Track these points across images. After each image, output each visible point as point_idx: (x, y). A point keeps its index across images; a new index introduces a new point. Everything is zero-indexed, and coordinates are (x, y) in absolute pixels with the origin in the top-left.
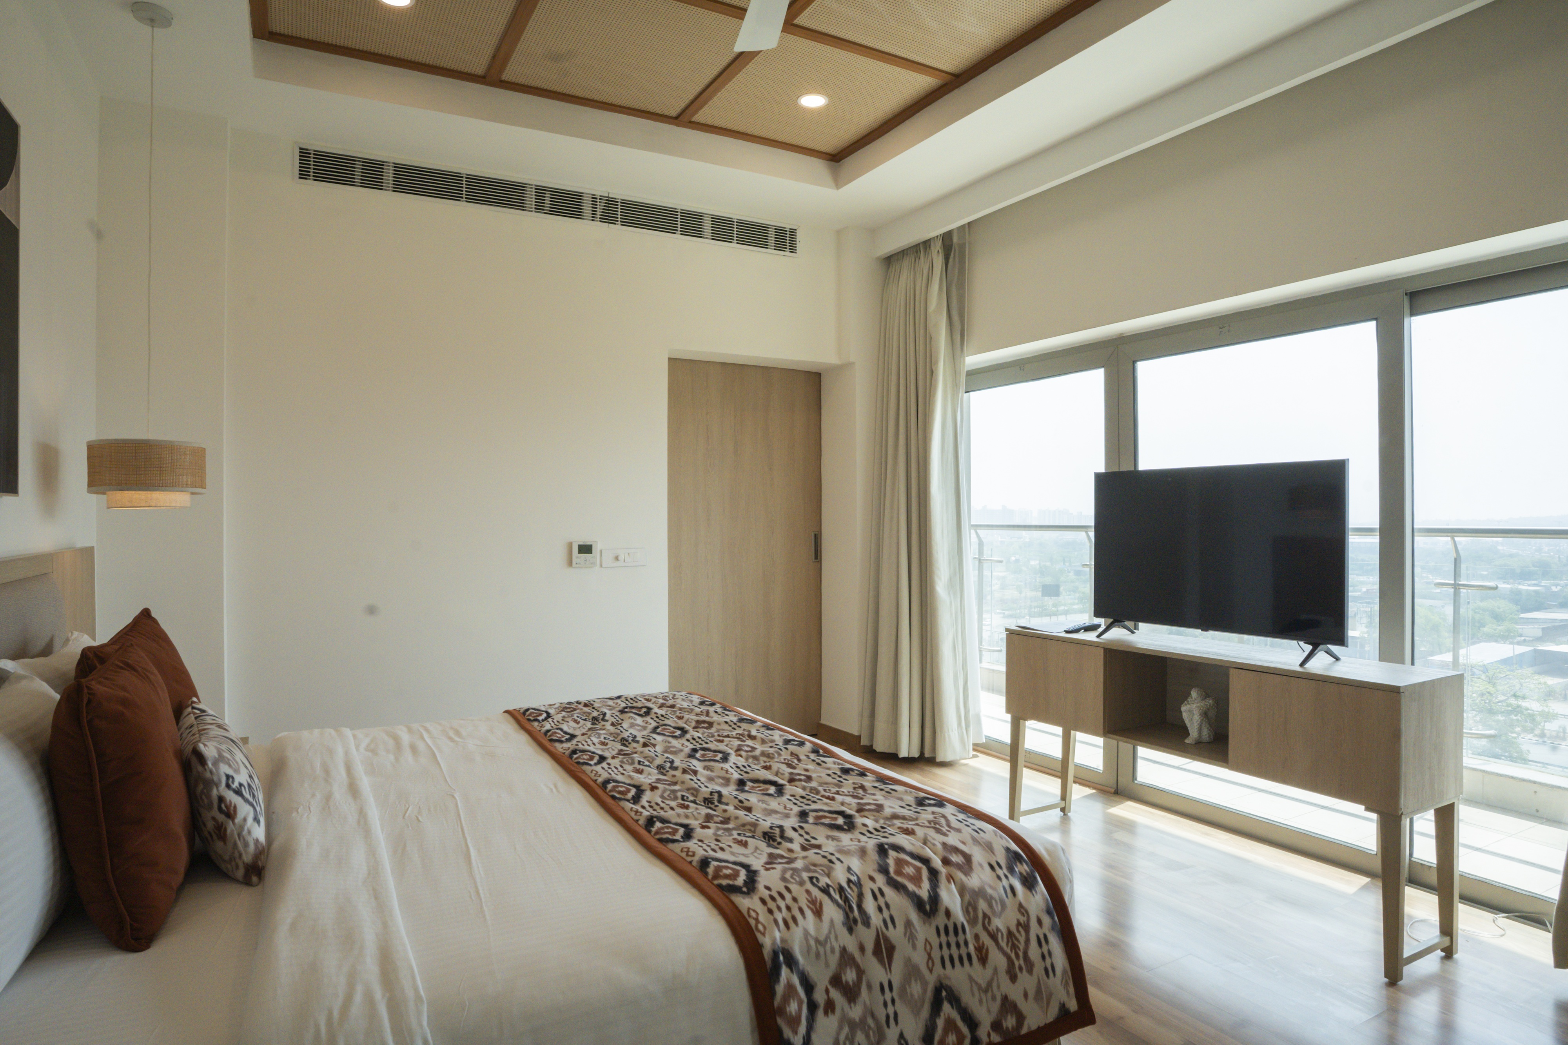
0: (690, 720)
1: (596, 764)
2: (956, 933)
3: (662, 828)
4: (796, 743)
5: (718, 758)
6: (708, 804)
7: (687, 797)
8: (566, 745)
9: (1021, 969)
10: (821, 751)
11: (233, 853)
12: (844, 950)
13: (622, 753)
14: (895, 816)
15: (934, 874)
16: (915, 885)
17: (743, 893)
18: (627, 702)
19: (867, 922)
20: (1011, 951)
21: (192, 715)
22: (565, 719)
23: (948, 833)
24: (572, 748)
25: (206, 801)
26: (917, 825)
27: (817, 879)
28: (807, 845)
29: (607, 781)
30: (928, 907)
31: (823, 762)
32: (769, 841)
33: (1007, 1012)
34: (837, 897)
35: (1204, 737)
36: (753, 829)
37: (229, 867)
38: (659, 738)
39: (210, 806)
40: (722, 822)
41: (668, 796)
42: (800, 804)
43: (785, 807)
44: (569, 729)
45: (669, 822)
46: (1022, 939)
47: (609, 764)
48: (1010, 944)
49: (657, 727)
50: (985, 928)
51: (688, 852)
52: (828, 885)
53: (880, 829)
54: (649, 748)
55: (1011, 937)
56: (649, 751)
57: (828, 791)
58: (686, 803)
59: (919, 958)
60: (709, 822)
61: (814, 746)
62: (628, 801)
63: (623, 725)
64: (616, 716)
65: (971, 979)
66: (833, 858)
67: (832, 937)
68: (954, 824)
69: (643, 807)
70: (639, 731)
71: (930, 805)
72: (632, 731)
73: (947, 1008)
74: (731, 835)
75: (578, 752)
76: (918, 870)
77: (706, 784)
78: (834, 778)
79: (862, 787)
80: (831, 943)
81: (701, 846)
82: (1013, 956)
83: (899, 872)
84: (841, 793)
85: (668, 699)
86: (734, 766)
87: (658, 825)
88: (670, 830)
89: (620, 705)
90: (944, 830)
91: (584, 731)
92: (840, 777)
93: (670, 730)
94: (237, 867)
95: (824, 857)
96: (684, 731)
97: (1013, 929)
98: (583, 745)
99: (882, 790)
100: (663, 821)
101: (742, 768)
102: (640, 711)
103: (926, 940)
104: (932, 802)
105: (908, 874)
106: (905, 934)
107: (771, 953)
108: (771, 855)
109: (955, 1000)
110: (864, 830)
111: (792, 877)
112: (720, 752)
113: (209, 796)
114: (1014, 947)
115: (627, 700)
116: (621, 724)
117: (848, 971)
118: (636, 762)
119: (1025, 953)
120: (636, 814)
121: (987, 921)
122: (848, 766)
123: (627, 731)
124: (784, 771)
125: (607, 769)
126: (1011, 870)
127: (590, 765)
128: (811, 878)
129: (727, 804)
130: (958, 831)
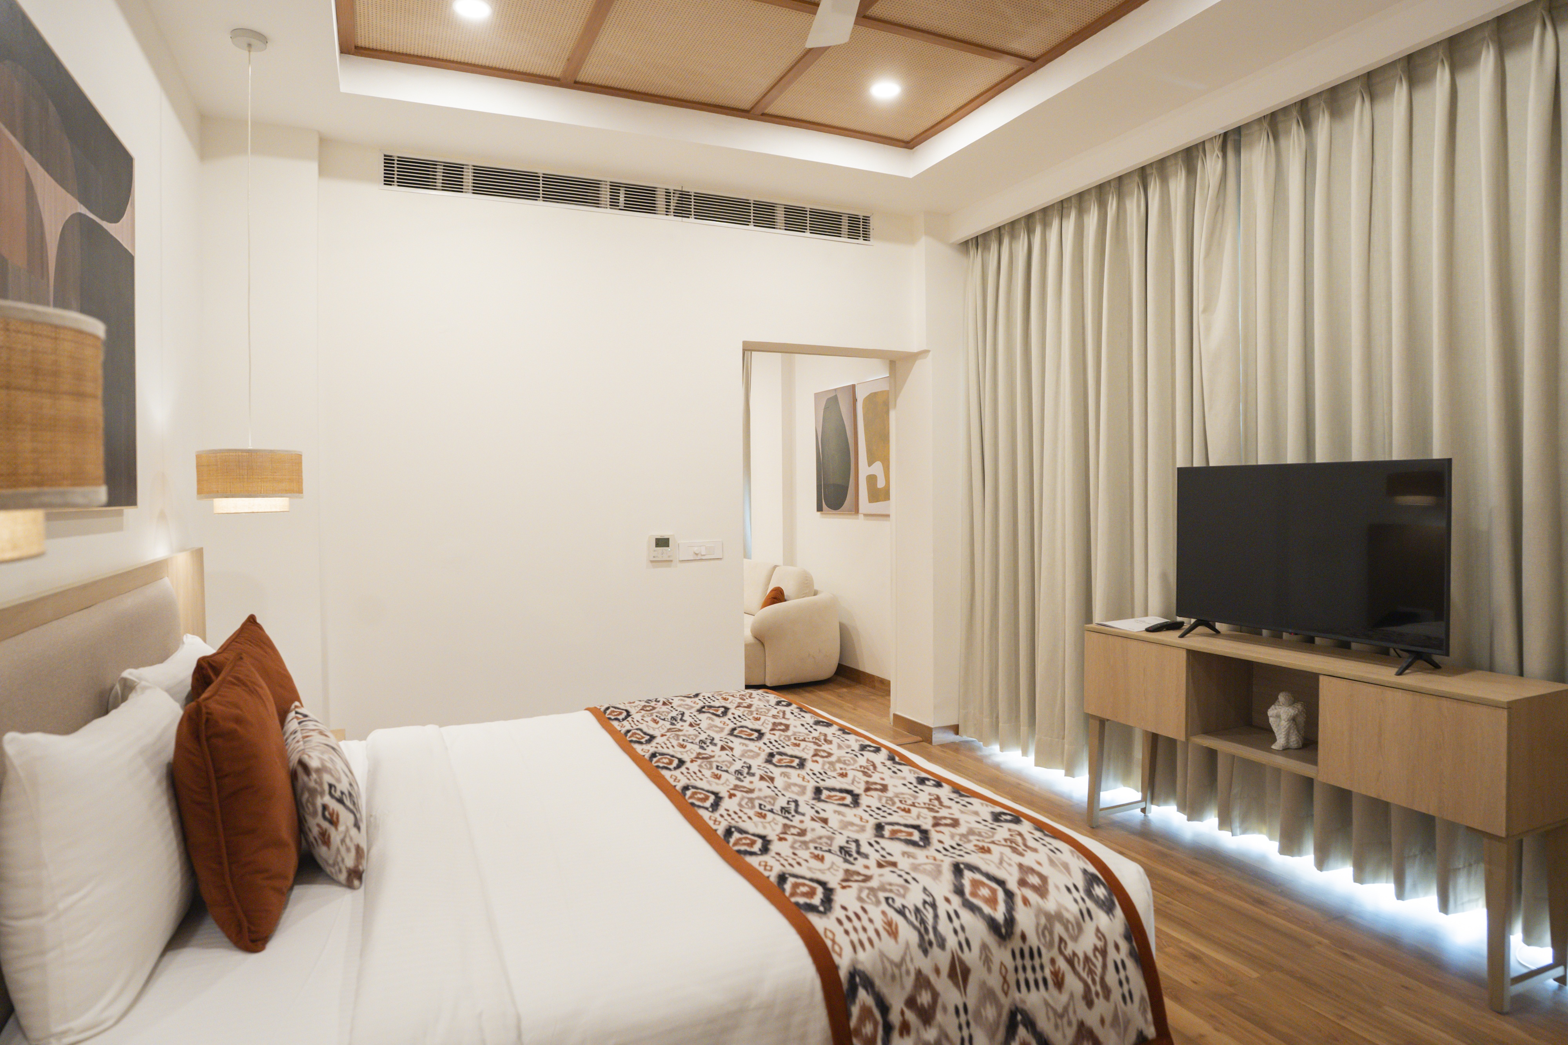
0: (766, 722)
1: (675, 769)
2: (1032, 957)
3: (740, 839)
4: (872, 749)
5: (794, 764)
6: (785, 814)
7: (765, 806)
8: (645, 747)
9: (1097, 994)
10: (897, 759)
11: (336, 857)
12: (919, 973)
13: (701, 757)
14: (971, 832)
15: (1010, 895)
16: (991, 907)
17: (819, 912)
18: (704, 701)
19: (942, 945)
20: (1088, 977)
21: (295, 720)
22: (645, 719)
23: (1024, 852)
24: (652, 750)
25: (311, 808)
26: (993, 842)
27: (893, 900)
28: (883, 861)
29: (686, 788)
30: (1003, 930)
31: (899, 770)
32: (845, 855)
33: (1083, 1039)
34: (912, 918)
35: (1291, 743)
36: (829, 842)
37: (333, 871)
38: (737, 741)
39: (315, 814)
40: (799, 835)
41: (746, 804)
42: (876, 816)
43: (861, 819)
44: (649, 729)
45: (746, 832)
46: (1099, 964)
47: (688, 769)
48: (1086, 970)
49: (734, 729)
50: (1061, 952)
51: (766, 866)
52: (904, 907)
53: (955, 846)
54: (727, 752)
55: (1088, 963)
56: (727, 755)
57: (903, 802)
58: (764, 812)
59: (994, 982)
60: (785, 833)
61: (890, 752)
62: (707, 809)
63: (700, 726)
64: (695, 716)
65: (1047, 1004)
66: (909, 878)
67: (908, 959)
68: (1031, 843)
69: (722, 816)
70: (717, 732)
71: (1006, 821)
72: (709, 732)
73: (1022, 1032)
74: (808, 848)
75: (657, 755)
76: (993, 891)
77: (783, 792)
78: (910, 789)
79: (938, 798)
80: (906, 965)
81: (778, 861)
82: (1090, 981)
83: (974, 894)
84: (917, 805)
85: (745, 698)
86: (810, 773)
87: (736, 835)
88: (748, 841)
89: (698, 704)
90: (1020, 849)
91: (663, 732)
92: (916, 787)
93: (747, 732)
94: (340, 871)
95: (900, 876)
96: (761, 735)
97: (1090, 954)
98: (662, 747)
99: (957, 802)
100: (741, 831)
101: (819, 775)
102: (717, 711)
103: (1002, 964)
104: (1009, 818)
105: (984, 896)
106: (980, 958)
107: (848, 975)
108: (847, 871)
109: (1030, 1024)
110: (940, 847)
111: (868, 897)
112: (796, 757)
113: (314, 805)
114: (1091, 972)
115: (704, 699)
116: (698, 725)
117: (924, 993)
118: (715, 767)
119: (1102, 979)
120: (714, 824)
121: (1063, 946)
122: (924, 775)
123: (705, 732)
124: (860, 779)
125: (686, 774)
126: (1089, 893)
127: (669, 769)
128: (887, 899)
129: (803, 815)
130: (1035, 850)
